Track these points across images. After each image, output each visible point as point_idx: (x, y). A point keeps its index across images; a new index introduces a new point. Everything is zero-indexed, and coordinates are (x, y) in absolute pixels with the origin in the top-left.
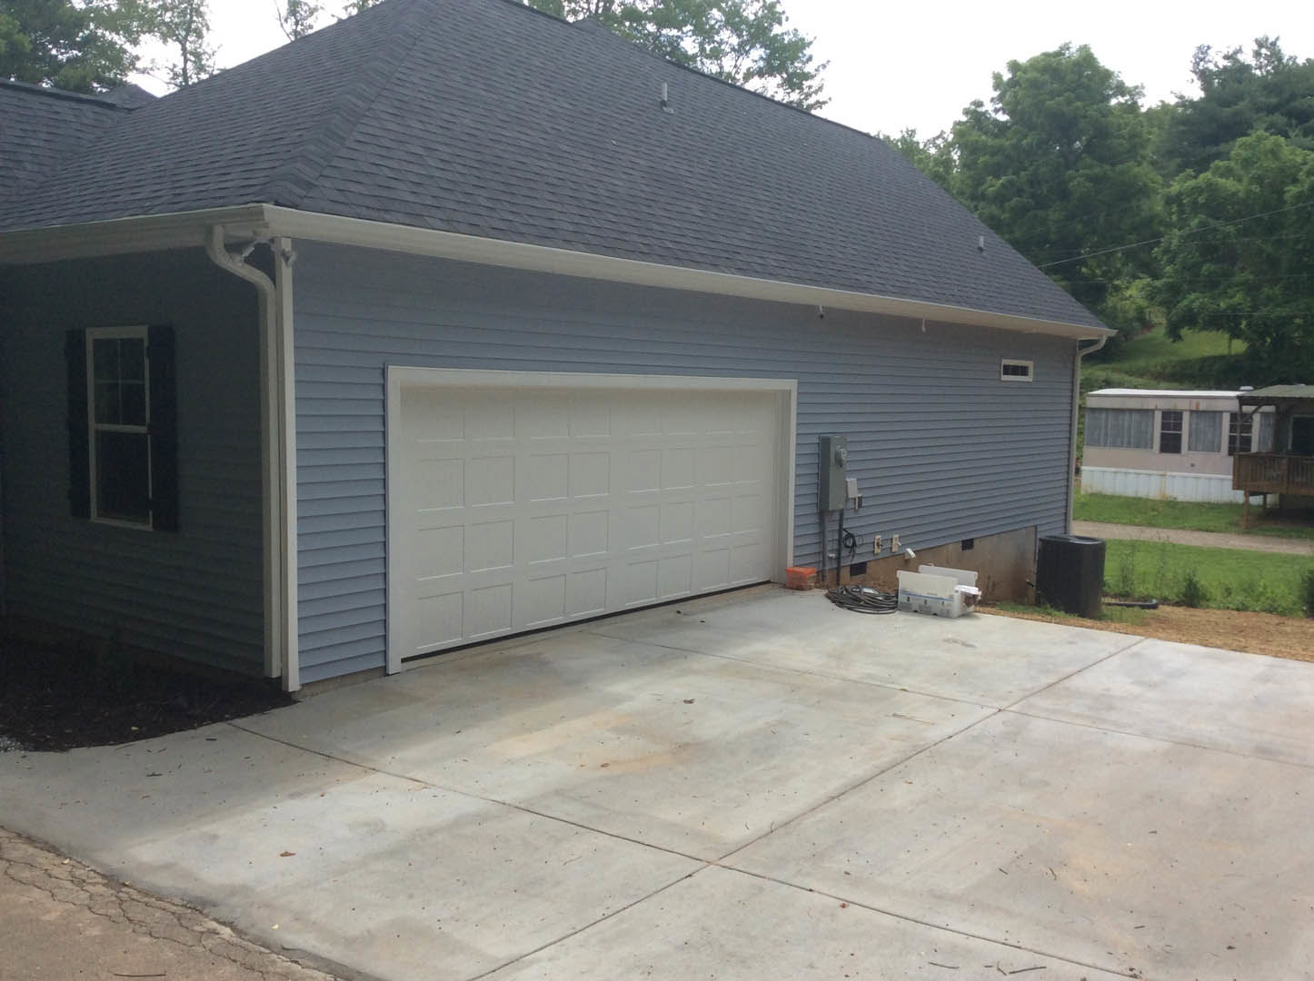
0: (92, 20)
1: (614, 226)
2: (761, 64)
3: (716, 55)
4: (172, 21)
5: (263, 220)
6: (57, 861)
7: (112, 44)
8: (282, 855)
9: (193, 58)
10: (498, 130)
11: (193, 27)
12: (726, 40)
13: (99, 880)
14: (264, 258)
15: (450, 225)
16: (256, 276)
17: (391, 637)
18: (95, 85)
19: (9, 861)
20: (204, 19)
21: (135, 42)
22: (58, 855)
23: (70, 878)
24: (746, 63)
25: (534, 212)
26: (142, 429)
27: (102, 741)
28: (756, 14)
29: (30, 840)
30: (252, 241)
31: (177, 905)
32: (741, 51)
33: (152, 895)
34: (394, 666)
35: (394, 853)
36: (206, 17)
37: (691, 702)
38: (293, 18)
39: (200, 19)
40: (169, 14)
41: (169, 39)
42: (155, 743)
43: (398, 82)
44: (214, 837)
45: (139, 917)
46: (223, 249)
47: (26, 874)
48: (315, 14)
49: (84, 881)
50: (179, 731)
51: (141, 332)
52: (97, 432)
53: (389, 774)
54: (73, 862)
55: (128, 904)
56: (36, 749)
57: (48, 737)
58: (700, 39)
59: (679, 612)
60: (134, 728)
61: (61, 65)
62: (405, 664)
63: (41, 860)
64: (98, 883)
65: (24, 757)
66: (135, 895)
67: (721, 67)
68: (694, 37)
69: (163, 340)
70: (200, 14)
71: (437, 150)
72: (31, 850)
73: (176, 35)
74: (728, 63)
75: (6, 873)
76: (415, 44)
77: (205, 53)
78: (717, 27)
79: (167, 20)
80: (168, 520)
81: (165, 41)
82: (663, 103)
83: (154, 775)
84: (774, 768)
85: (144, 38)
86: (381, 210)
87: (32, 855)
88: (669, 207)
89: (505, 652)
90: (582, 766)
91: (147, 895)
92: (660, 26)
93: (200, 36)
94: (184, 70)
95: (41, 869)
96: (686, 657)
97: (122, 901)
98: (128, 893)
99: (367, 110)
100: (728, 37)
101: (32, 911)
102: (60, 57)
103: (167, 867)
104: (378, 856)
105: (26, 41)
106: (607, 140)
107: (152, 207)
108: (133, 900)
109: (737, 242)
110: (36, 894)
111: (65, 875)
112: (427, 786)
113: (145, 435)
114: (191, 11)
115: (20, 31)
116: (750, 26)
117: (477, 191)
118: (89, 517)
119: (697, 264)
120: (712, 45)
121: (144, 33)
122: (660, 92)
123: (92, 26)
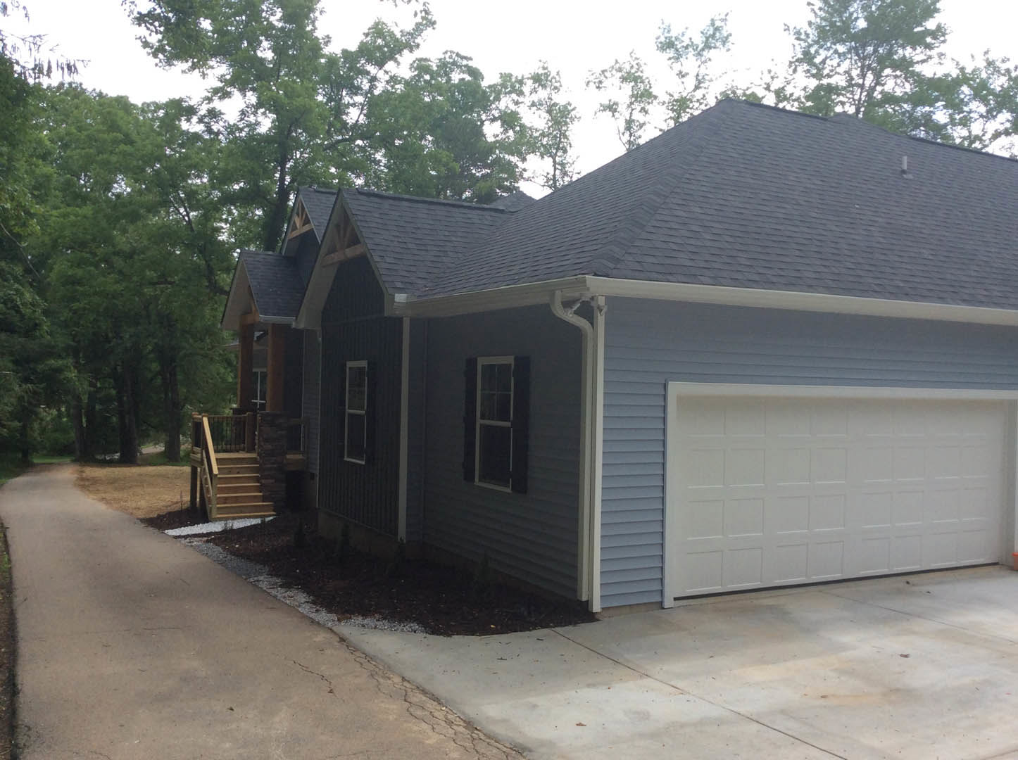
0: (497, 148)
1: (851, 272)
2: (1008, 125)
3: (965, 122)
4: (547, 144)
5: (586, 286)
6: (438, 708)
7: (510, 162)
8: (577, 725)
9: (560, 167)
10: (760, 207)
11: (561, 146)
12: (974, 109)
13: (462, 723)
14: (587, 311)
15: (716, 281)
16: (581, 323)
17: (667, 581)
18: (498, 191)
19: (410, 703)
20: (568, 139)
21: (524, 160)
22: (439, 704)
23: (444, 719)
24: (992, 126)
25: (783, 266)
26: (508, 424)
27: (472, 632)
28: (1002, 86)
29: (424, 692)
30: (579, 299)
31: (507, 748)
32: (990, 115)
33: (492, 738)
34: (669, 602)
35: (654, 735)
36: (570, 138)
37: (906, 656)
38: (628, 132)
39: (566, 140)
40: (546, 139)
41: (545, 156)
42: (504, 638)
43: (687, 181)
44: (535, 706)
45: (483, 751)
46: (561, 306)
47: (419, 713)
48: (644, 127)
49: (453, 723)
50: (521, 631)
51: (510, 360)
52: (481, 425)
53: (656, 679)
54: (447, 710)
55: (477, 741)
56: (433, 633)
57: (441, 626)
58: (951, 111)
59: (908, 583)
60: (492, 626)
61: (477, 179)
62: (677, 602)
63: (428, 705)
64: (460, 725)
65: (425, 637)
66: (482, 737)
67: (970, 132)
68: (945, 111)
69: (523, 364)
70: (566, 137)
71: (712, 227)
72: (424, 698)
73: (550, 153)
74: (976, 128)
75: (408, 710)
76: (702, 152)
77: (568, 163)
78: (965, 100)
79: (545, 143)
80: (521, 487)
81: (543, 157)
82: (904, 172)
83: (501, 659)
84: (973, 717)
85: (530, 157)
86: (666, 273)
87: (424, 701)
88: (902, 254)
89: (755, 601)
90: (805, 695)
91: (489, 737)
92: (915, 105)
93: (565, 151)
94: (554, 175)
95: (428, 711)
96: (908, 620)
97: (474, 739)
98: (477, 734)
99: (663, 204)
100: (978, 107)
101: (420, 736)
102: (477, 174)
103: (504, 721)
104: (642, 736)
105: (457, 167)
106: (851, 206)
107: (519, 279)
108: (481, 739)
109: (964, 278)
110: (424, 726)
111: (441, 717)
112: (683, 692)
113: (509, 428)
114: (560, 135)
115: (454, 160)
116: (996, 95)
117: (740, 254)
118: (474, 481)
119: (924, 298)
120: (961, 115)
121: (529, 153)
122: (901, 162)
123: (497, 152)
